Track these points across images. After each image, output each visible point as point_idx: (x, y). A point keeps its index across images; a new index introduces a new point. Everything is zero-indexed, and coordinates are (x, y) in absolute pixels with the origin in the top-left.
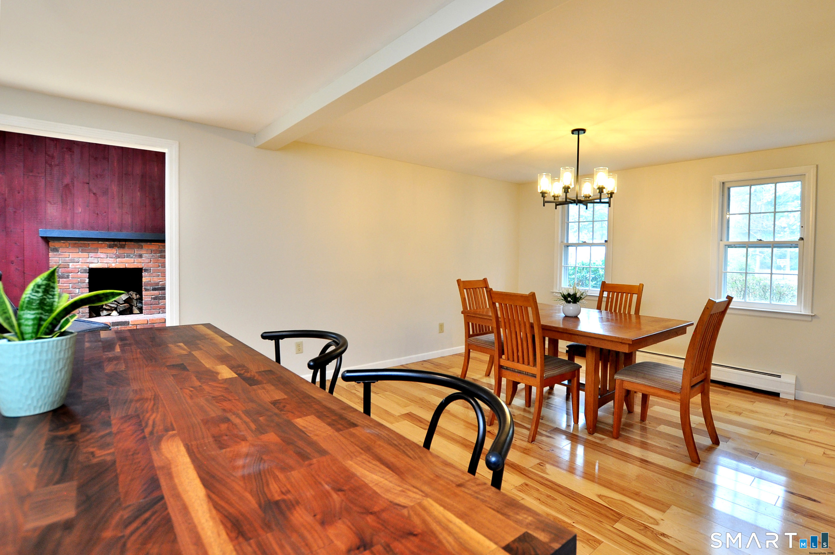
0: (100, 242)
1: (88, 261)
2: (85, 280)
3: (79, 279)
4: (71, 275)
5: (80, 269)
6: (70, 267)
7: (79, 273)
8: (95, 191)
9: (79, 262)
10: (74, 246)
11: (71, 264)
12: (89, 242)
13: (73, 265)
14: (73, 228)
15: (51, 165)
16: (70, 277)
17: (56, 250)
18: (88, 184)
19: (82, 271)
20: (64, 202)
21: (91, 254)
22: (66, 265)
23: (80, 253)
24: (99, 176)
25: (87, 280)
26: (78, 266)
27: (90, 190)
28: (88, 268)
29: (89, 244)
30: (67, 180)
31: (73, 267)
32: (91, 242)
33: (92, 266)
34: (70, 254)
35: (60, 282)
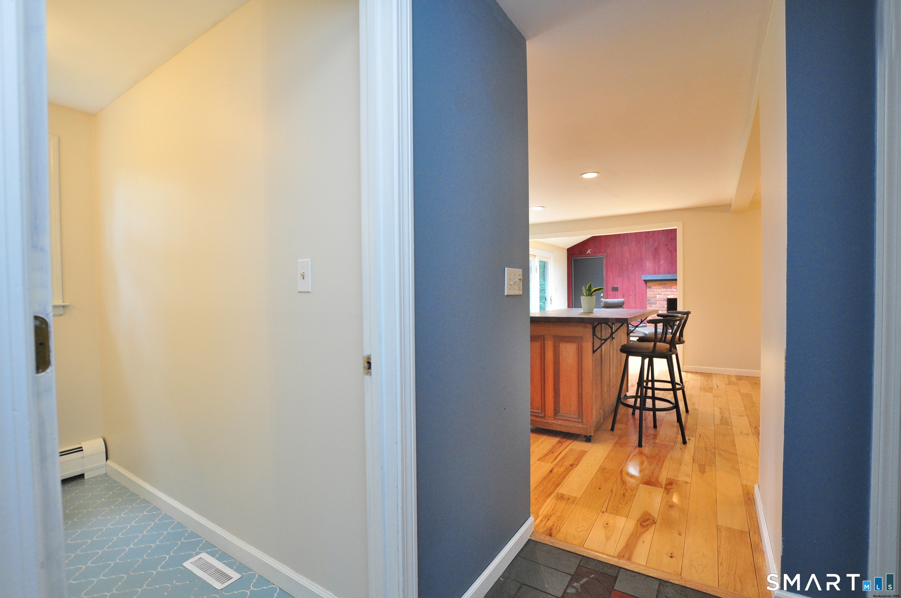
0: (673, 282)
1: (666, 294)
2: (665, 306)
3: (662, 305)
4: (658, 303)
5: (662, 299)
6: (657, 297)
7: (662, 301)
8: (670, 249)
9: (661, 295)
10: (660, 285)
11: (657, 296)
12: (667, 282)
13: (659, 296)
14: (659, 273)
15: (648, 238)
16: (657, 303)
17: (650, 287)
18: (667, 245)
19: (664, 300)
20: (654, 258)
21: (668, 290)
22: (655, 296)
23: (662, 289)
24: (673, 239)
25: (666, 306)
26: (661, 296)
27: (668, 249)
28: (666, 298)
29: (667, 283)
30: (656, 245)
31: (659, 297)
32: (668, 282)
33: (669, 297)
34: (657, 290)
35: (652, 307)
